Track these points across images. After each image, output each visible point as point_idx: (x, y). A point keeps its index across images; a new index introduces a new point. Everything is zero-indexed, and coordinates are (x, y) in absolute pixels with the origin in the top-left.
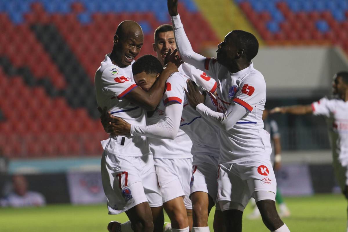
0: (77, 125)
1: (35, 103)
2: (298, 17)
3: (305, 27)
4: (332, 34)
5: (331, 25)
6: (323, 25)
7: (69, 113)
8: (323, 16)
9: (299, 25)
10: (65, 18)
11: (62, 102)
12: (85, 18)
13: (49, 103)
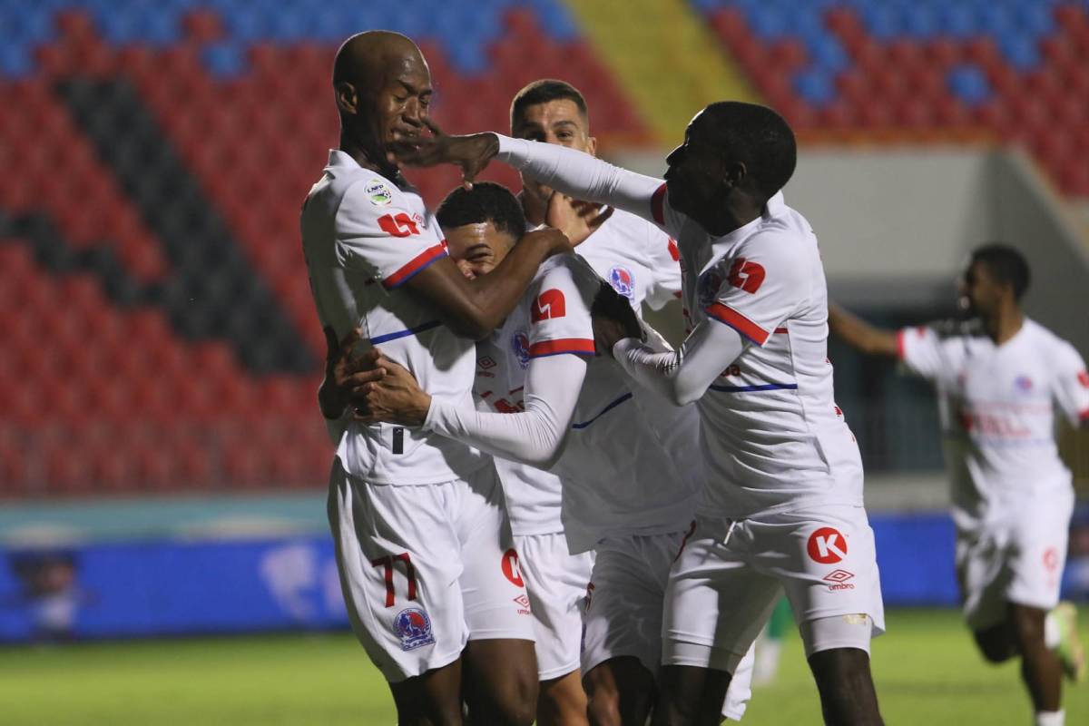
0: (200, 392)
1: (68, 326)
2: (892, 55)
3: (915, 87)
4: (997, 109)
5: (994, 82)
6: (972, 82)
7: (177, 356)
8: (969, 53)
9: (896, 81)
10: (164, 60)
11: (154, 324)
12: (226, 59)
13: (112, 324)
